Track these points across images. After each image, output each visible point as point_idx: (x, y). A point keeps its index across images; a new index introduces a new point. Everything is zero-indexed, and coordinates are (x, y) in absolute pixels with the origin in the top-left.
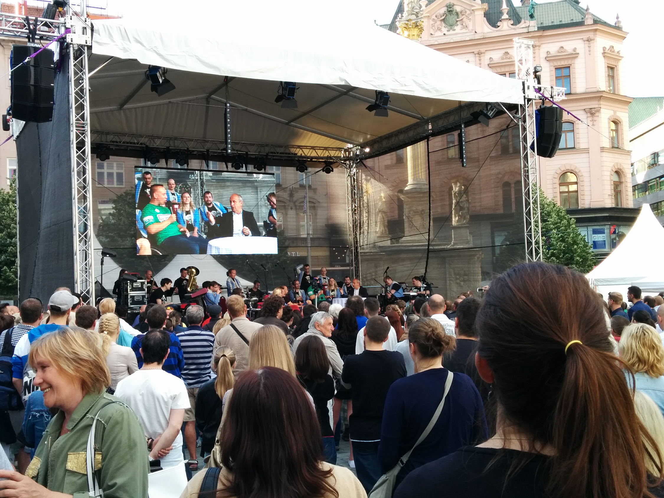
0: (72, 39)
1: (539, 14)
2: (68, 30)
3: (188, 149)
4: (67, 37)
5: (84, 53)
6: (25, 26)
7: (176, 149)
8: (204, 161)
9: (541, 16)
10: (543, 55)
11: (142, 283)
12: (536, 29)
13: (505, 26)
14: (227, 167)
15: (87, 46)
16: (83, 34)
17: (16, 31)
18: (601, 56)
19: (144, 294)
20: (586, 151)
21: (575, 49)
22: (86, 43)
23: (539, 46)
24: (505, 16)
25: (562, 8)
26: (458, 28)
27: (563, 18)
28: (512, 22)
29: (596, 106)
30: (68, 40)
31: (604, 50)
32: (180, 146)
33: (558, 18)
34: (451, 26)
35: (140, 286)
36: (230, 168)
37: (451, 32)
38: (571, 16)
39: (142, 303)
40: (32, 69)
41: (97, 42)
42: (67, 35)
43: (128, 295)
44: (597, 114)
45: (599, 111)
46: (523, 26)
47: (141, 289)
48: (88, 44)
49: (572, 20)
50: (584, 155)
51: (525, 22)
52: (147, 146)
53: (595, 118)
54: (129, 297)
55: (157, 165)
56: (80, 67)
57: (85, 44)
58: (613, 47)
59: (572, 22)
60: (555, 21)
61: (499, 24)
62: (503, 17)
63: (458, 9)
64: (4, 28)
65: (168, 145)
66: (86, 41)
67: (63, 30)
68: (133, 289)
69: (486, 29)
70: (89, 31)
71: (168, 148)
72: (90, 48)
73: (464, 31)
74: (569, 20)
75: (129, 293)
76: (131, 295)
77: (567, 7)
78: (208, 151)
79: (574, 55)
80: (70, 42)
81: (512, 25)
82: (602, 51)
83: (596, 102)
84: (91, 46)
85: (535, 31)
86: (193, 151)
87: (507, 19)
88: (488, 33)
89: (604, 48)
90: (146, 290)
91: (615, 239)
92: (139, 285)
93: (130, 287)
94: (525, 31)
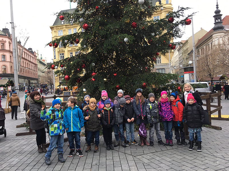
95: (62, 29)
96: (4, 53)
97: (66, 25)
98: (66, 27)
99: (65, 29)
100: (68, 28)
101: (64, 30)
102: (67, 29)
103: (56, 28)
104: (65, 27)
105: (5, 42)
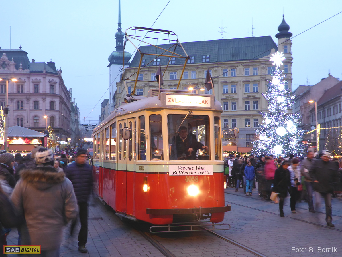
10: (31, 80)
12: (29, 72)
13: (20, 70)
18: (48, 82)
20: (41, 110)
21: (40, 80)
23: (30, 77)
26: (6, 69)
28: (22, 69)
29: (45, 97)
34: (4, 68)
37: (4, 70)
44: (45, 100)
45: (46, 99)
50: (41, 111)
51: (26, 70)
53: (45, 101)
60: (36, 70)
61: (18, 69)
62: (20, 67)
63: (6, 63)
69: (15, 70)
73: (8, 70)
79: (40, 81)
83: (45, 96)
88: (15, 72)
89: (49, 80)
94: (26, 72)
95: (143, 72)
96: (54, 99)
97: (148, 68)
98: (149, 69)
99: (147, 72)
100: (151, 72)
101: (146, 74)
102: (149, 73)
103: (134, 70)
104: (147, 69)
105: (56, 83)
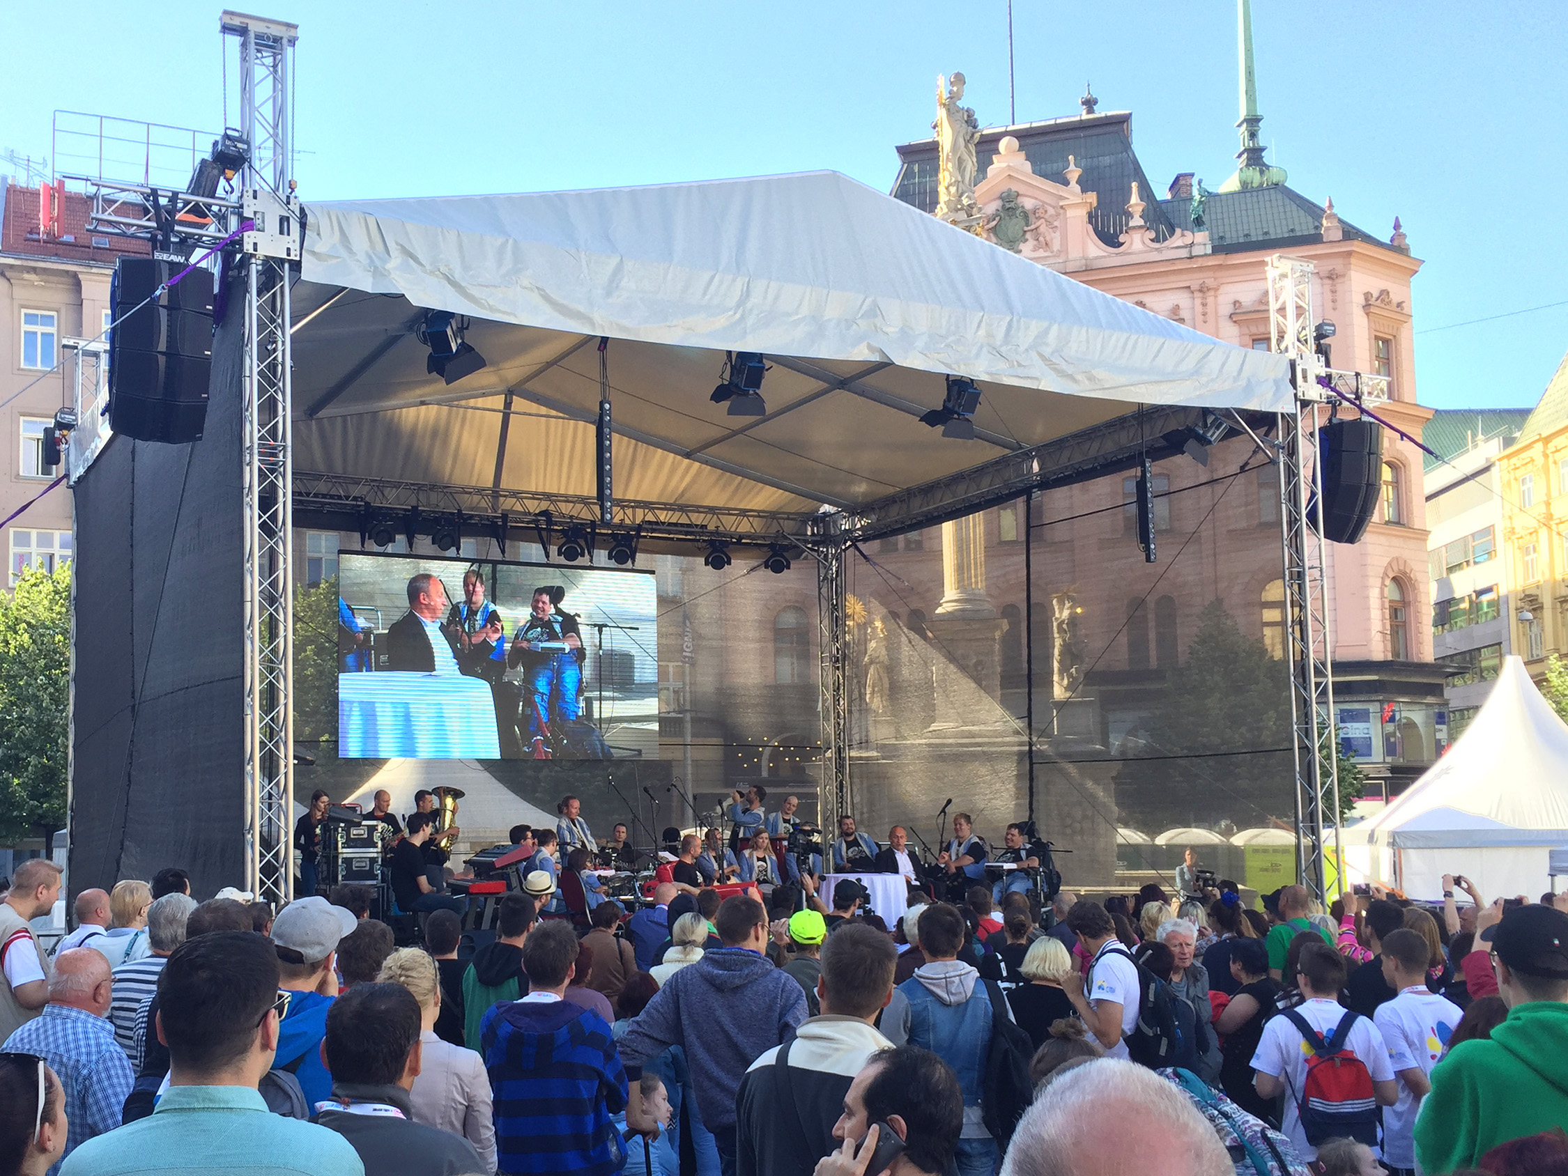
0: (255, 244)
1: (1213, 217)
2: (246, 224)
3: (460, 511)
4: (246, 239)
5: (282, 279)
6: (146, 211)
7: (434, 512)
8: (494, 541)
9: (1220, 222)
10: (1225, 309)
11: (372, 829)
12: (1209, 251)
13: (1137, 243)
14: (547, 556)
15: (290, 261)
16: (281, 232)
17: (124, 224)
18: (1362, 313)
19: (375, 855)
22: (289, 255)
23: (1216, 289)
24: (1137, 221)
25: (1268, 204)
26: (1028, 248)
27: (1271, 225)
28: (1153, 235)
30: (248, 248)
31: (1367, 300)
32: (442, 504)
33: (1259, 225)
34: (1013, 243)
35: (366, 836)
36: (555, 558)
38: (1290, 221)
39: (370, 875)
40: (163, 314)
41: (313, 253)
42: (246, 234)
43: (337, 857)
46: (1179, 243)
47: (369, 843)
48: (292, 257)
49: (1292, 230)
51: (1183, 235)
52: (367, 504)
54: (340, 861)
55: (390, 548)
56: (271, 310)
57: (284, 256)
58: (1388, 293)
59: (1292, 234)
60: (1253, 233)
61: (1122, 238)
62: (1131, 224)
63: (1028, 204)
64: (100, 216)
65: (414, 504)
66: (288, 249)
67: (233, 223)
68: (350, 843)
69: (1092, 250)
70: (295, 227)
71: (415, 508)
72: (296, 266)
73: (1041, 253)
74: (1285, 230)
75: (340, 850)
76: (345, 856)
77: (1280, 203)
78: (505, 516)
80: (251, 251)
81: (1152, 240)
82: (1363, 303)
84: (300, 262)
85: (1206, 255)
86: (471, 517)
87: (1141, 227)
88: (1097, 258)
89: (1367, 296)
90: (380, 844)
91: (1394, 734)
92: (362, 832)
93: (342, 837)
94: (1184, 253)
